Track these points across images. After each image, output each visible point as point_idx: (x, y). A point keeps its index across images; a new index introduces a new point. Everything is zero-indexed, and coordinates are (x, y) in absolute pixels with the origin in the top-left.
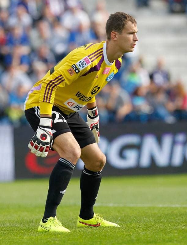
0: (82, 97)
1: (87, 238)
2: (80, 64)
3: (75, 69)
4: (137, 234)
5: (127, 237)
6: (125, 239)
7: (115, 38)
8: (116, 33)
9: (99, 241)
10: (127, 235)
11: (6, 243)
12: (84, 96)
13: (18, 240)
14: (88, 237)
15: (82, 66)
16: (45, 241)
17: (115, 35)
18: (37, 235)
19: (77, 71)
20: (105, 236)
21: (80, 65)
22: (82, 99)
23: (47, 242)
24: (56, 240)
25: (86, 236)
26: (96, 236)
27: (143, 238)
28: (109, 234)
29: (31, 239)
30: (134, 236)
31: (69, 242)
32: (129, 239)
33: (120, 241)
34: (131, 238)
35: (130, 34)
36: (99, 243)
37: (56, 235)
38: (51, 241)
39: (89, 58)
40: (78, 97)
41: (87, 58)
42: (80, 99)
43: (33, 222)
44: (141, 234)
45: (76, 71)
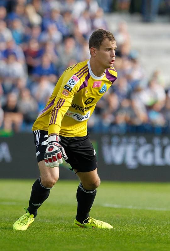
0: (78, 107)
1: (113, 237)
2: (70, 82)
3: (68, 88)
4: (158, 235)
5: (149, 237)
6: (147, 239)
7: (94, 54)
8: (95, 49)
9: (124, 240)
10: (149, 235)
11: (40, 236)
12: (79, 106)
13: (50, 234)
14: (114, 235)
15: (72, 84)
16: (75, 237)
17: (94, 51)
18: (67, 231)
19: (70, 89)
20: (129, 235)
21: (70, 84)
22: (78, 108)
23: (76, 238)
24: (85, 237)
25: (112, 234)
26: (121, 234)
27: (163, 238)
28: (133, 233)
29: (62, 234)
30: (155, 237)
31: (97, 238)
32: (151, 239)
33: (144, 241)
34: (152, 238)
35: (107, 50)
36: (124, 241)
37: (84, 231)
38: (80, 237)
39: (76, 76)
40: (74, 108)
41: (74, 76)
42: (76, 108)
43: (62, 219)
44: (161, 235)
45: (68, 90)
